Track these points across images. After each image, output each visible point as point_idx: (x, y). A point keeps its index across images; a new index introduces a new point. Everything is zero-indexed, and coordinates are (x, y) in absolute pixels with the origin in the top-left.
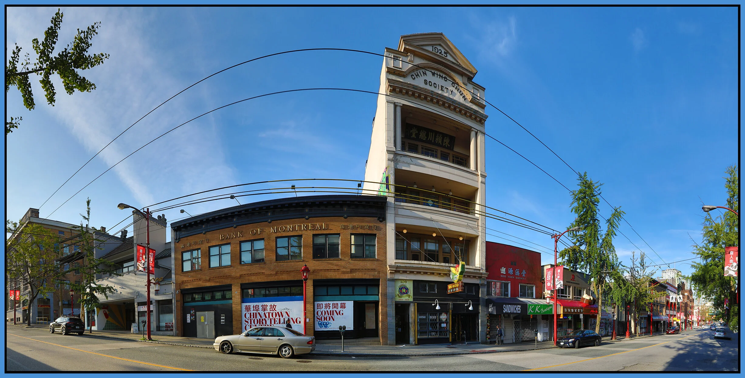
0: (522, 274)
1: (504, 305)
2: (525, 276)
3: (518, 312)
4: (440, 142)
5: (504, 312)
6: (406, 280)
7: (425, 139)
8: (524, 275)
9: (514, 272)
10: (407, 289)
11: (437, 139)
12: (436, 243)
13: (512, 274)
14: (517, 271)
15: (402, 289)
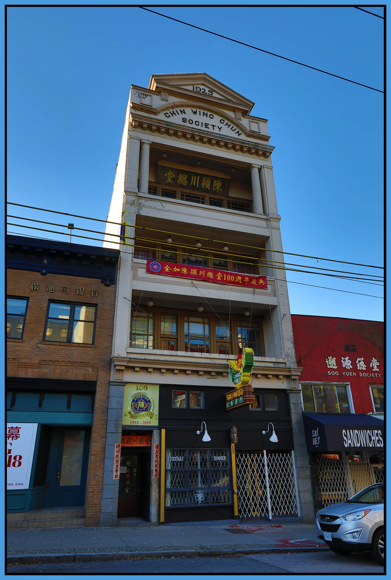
0: (371, 366)
1: (344, 431)
2: (378, 370)
3: (378, 445)
4: (208, 186)
5: (346, 446)
6: (146, 385)
7: (185, 184)
8: (375, 367)
9: (354, 364)
10: (147, 402)
11: (203, 184)
12: (204, 323)
13: (351, 367)
14: (359, 362)
15: (137, 401)
